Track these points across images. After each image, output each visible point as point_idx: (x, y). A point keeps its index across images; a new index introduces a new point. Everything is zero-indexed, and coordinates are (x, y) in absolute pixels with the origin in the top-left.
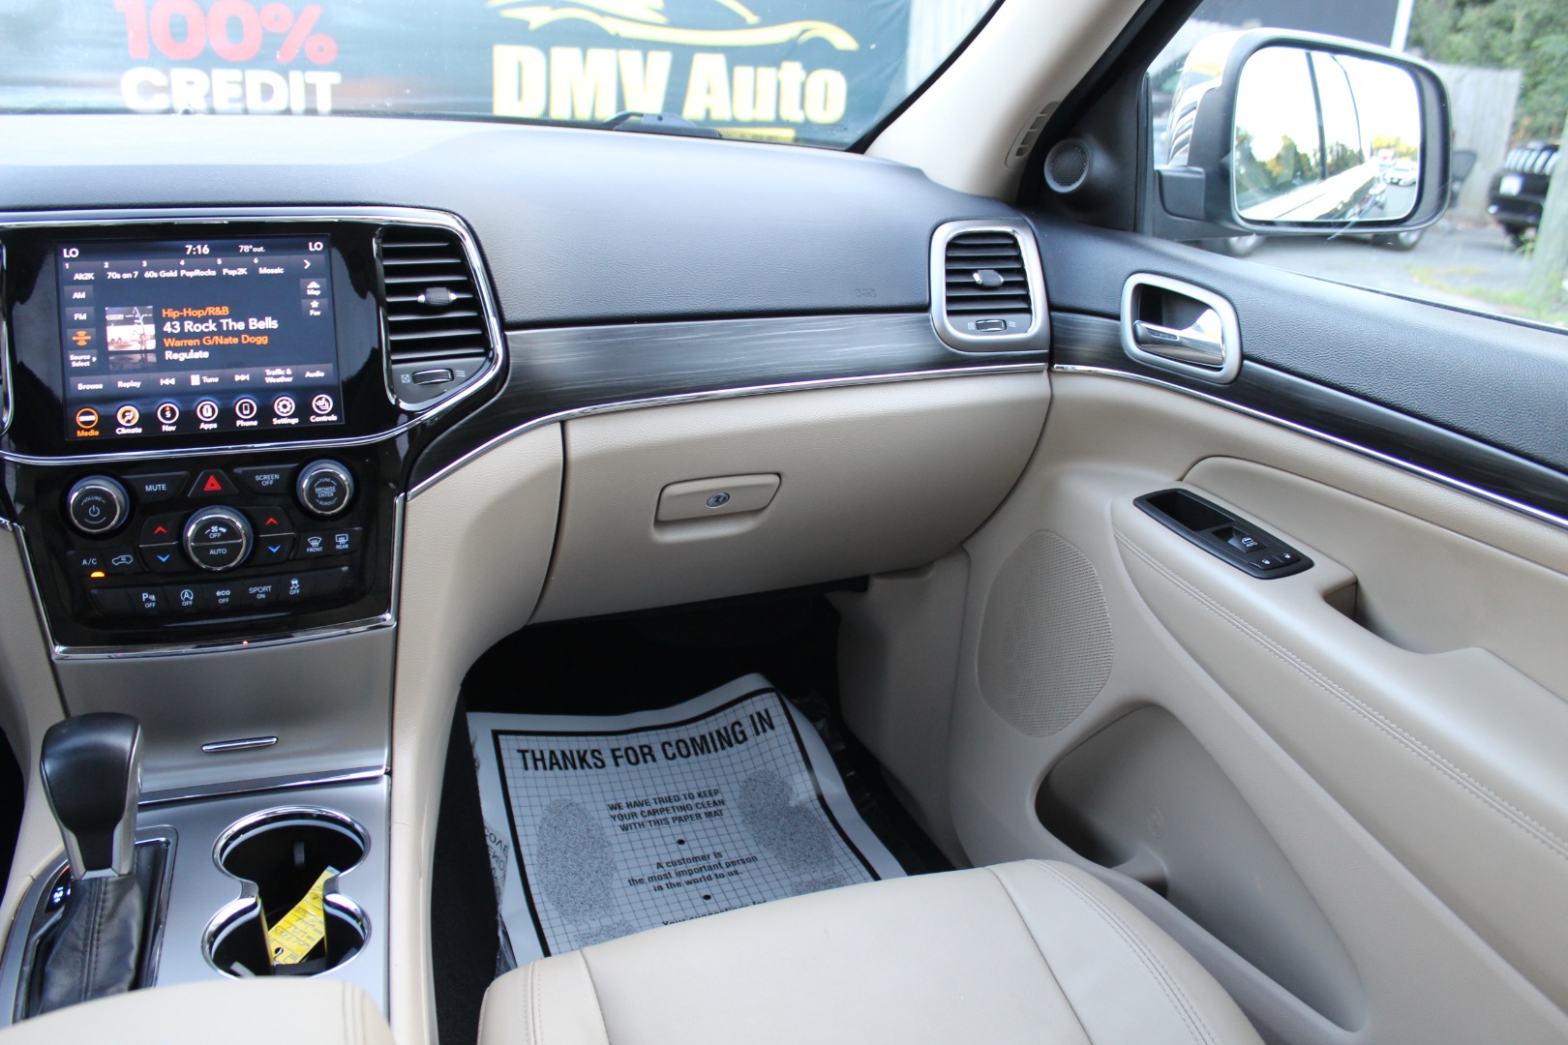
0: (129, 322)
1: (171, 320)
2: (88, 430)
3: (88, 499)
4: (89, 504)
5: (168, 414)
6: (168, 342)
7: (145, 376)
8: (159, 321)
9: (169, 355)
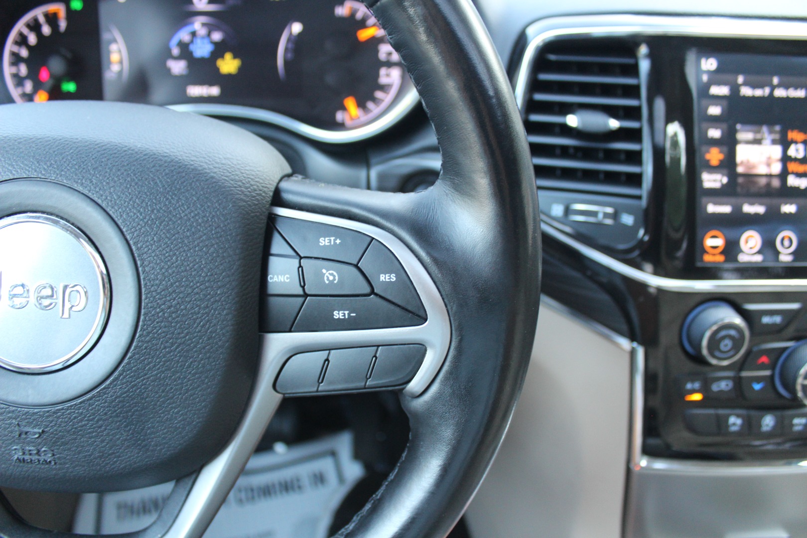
0: (758, 142)
1: (796, 143)
2: (714, 255)
3: (723, 333)
4: (724, 338)
5: (786, 243)
6: (792, 167)
7: (768, 201)
8: (785, 144)
9: (792, 181)
